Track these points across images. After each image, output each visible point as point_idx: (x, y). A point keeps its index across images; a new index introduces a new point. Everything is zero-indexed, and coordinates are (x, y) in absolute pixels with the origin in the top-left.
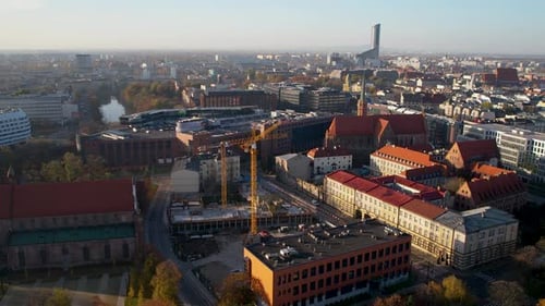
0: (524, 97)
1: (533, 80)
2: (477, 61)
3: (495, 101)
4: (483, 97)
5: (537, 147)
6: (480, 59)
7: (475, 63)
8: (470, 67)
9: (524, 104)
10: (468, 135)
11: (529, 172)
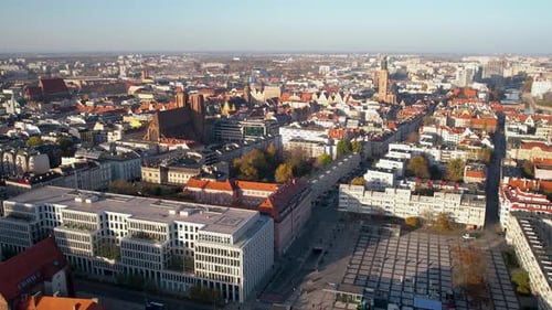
0: (78, 120)
1: (83, 86)
2: (20, 64)
3: (46, 129)
4: (30, 127)
5: (114, 222)
6: (23, 61)
7: (17, 67)
8: (11, 75)
9: (80, 131)
10: (12, 216)
11: (112, 262)
